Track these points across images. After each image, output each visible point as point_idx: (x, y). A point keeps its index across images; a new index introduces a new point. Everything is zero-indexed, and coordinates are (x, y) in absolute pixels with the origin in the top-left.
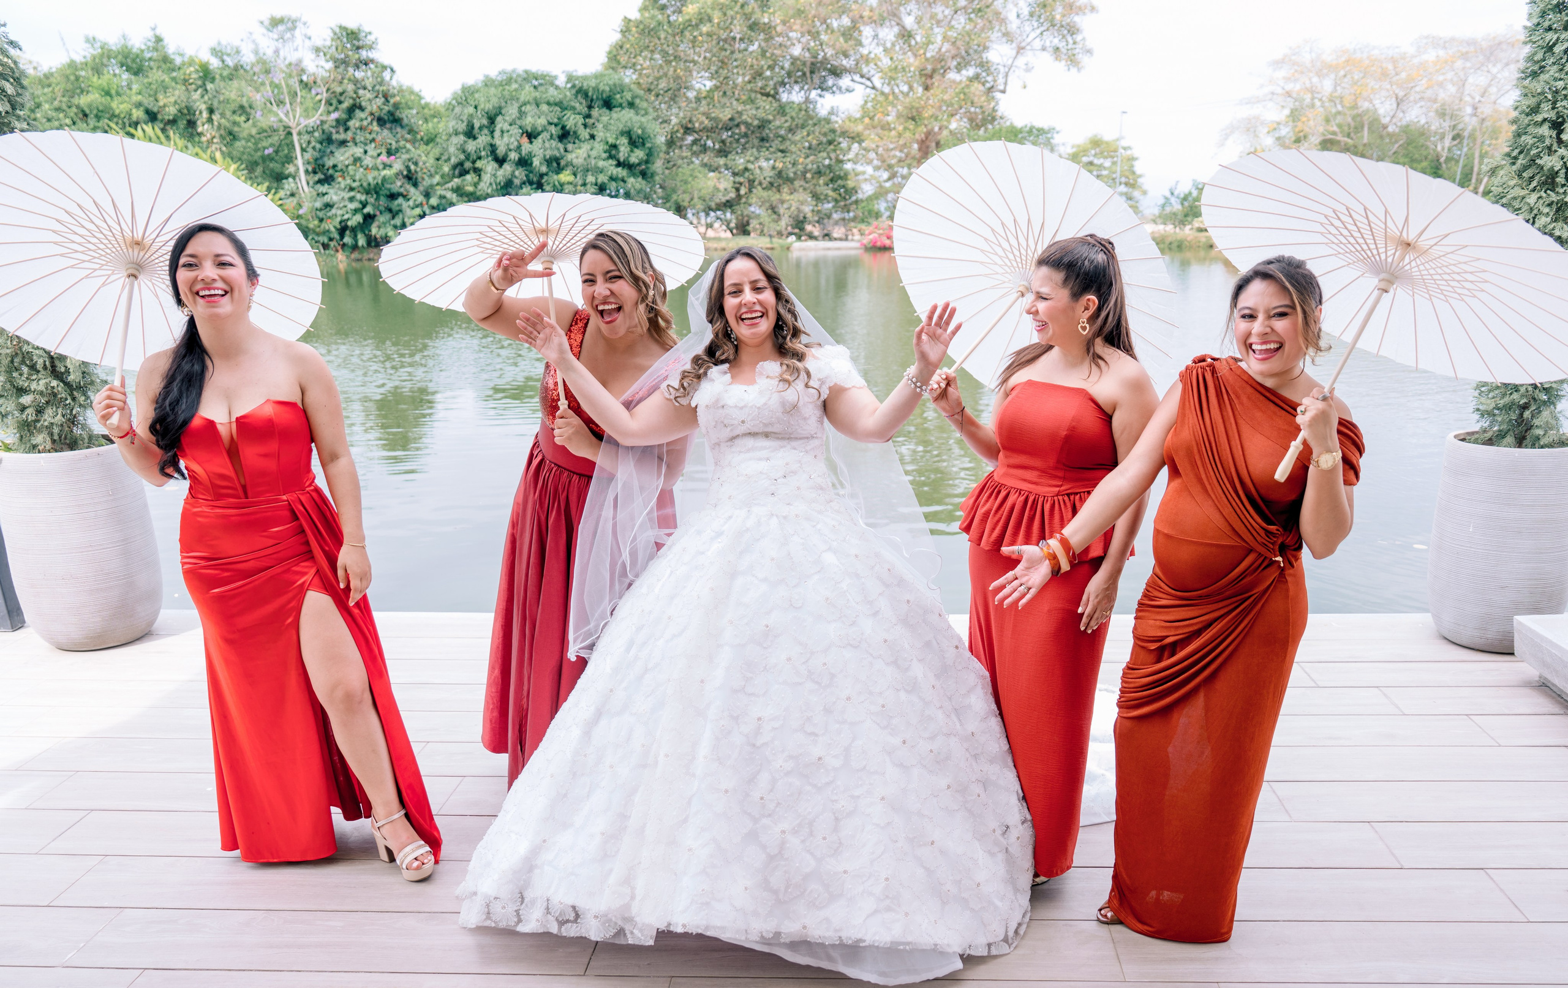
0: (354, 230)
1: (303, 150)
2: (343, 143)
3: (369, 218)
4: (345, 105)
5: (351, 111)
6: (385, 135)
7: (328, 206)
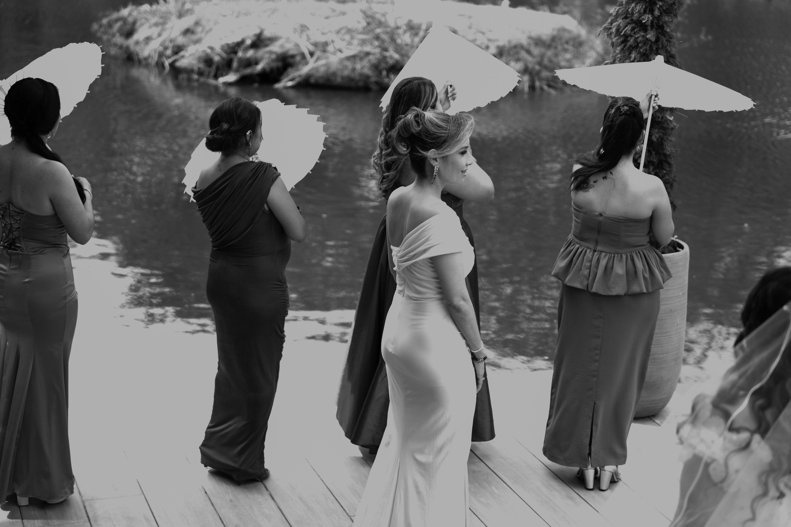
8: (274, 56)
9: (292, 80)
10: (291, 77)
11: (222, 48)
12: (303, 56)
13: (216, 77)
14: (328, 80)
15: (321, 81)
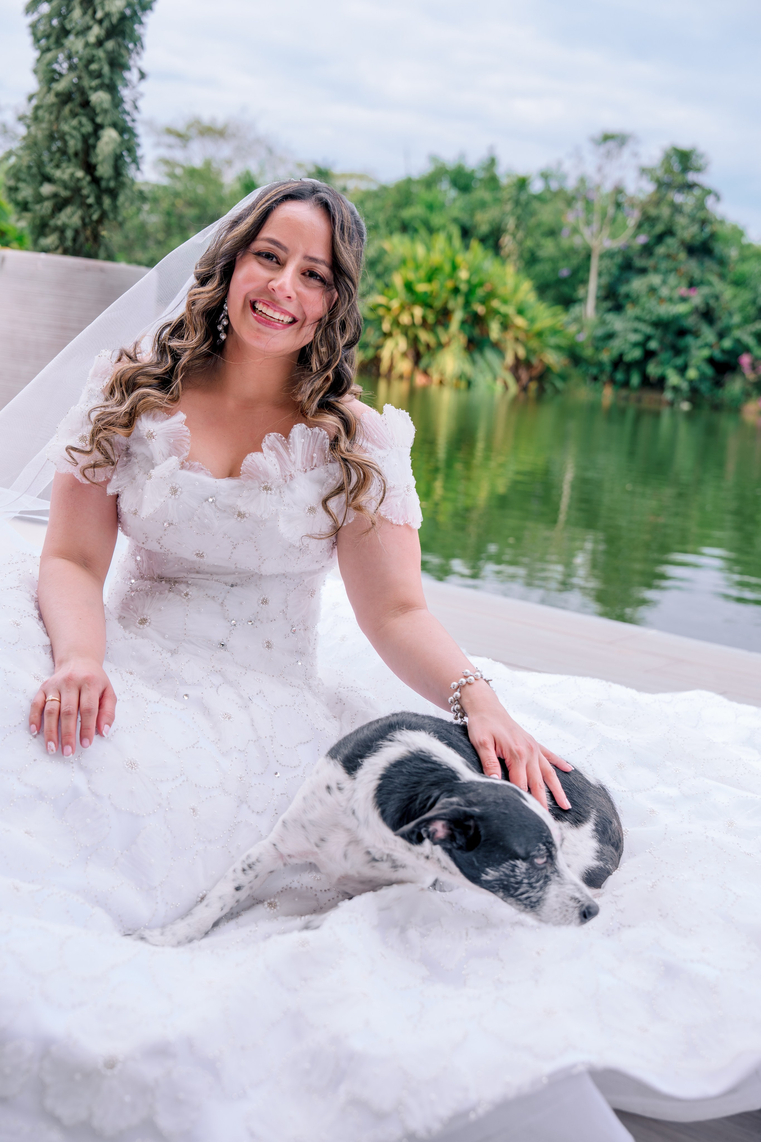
0: (630, 366)
1: (600, 274)
2: (643, 271)
3: (649, 355)
4: (659, 228)
5: (660, 238)
6: (692, 267)
7: (610, 336)
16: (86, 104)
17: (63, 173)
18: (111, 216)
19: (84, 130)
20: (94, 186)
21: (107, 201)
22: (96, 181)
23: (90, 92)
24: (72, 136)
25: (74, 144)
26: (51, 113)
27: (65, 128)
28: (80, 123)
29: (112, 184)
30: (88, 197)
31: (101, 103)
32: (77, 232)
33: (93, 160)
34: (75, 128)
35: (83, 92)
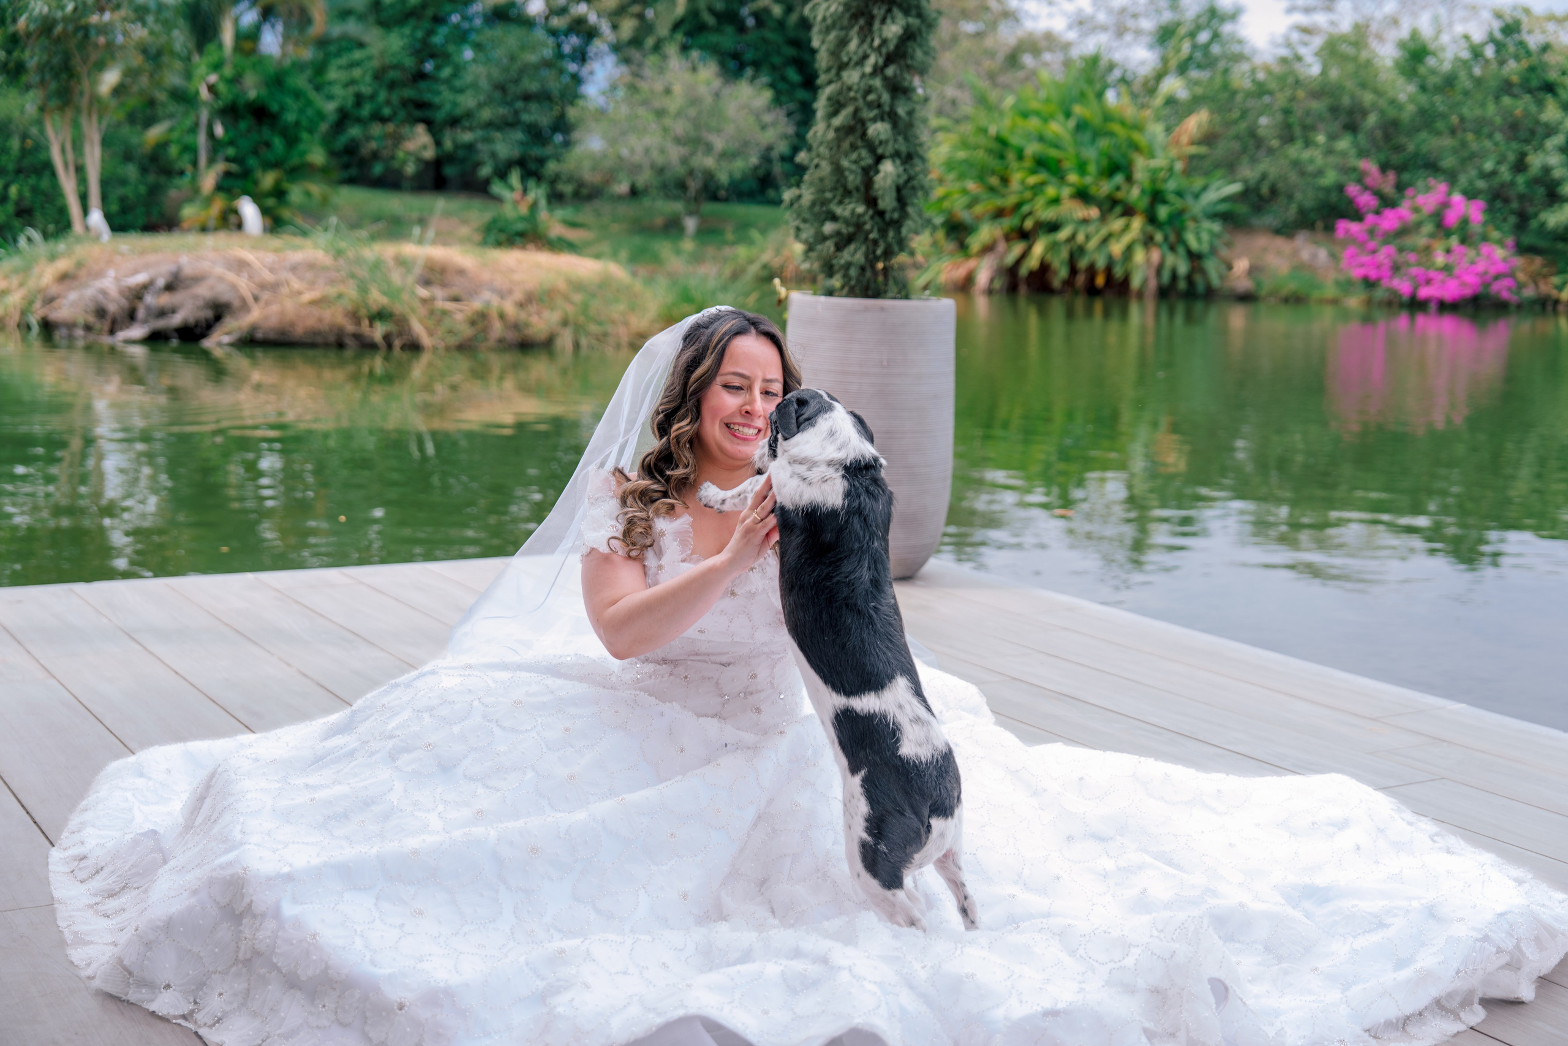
8: (200, 303)
9: (227, 334)
10: (226, 330)
11: (122, 293)
12: (243, 300)
13: (112, 332)
14: (283, 332)
15: (272, 336)
16: (864, 134)
17: (844, 209)
18: (896, 248)
19: (863, 163)
20: (877, 219)
21: (891, 234)
22: (881, 214)
23: (868, 124)
24: (851, 171)
25: (853, 179)
26: (831, 149)
27: (845, 163)
28: (860, 158)
29: (896, 216)
30: (871, 231)
31: (878, 134)
32: (863, 269)
33: (873, 193)
34: (855, 162)
35: (863, 123)
